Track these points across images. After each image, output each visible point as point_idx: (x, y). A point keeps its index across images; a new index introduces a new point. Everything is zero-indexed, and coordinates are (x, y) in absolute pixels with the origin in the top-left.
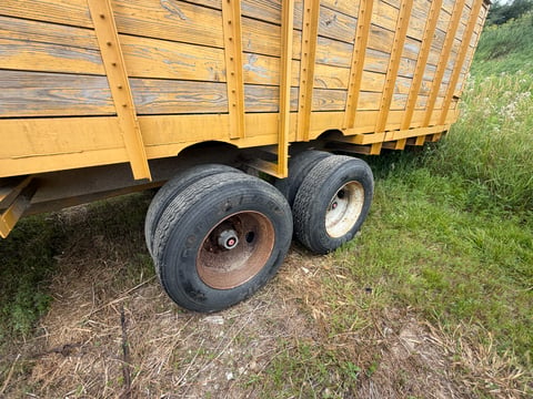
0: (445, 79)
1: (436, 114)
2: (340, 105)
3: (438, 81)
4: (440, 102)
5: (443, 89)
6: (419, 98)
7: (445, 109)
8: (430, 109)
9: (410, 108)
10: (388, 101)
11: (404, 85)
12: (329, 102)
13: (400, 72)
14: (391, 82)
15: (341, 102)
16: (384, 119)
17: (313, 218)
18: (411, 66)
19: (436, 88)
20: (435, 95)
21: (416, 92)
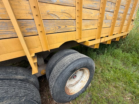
0: (129, 12)
1: (124, 27)
2: (72, 28)
3: (126, 13)
4: (126, 22)
5: (127, 17)
6: (117, 21)
7: (128, 25)
8: (122, 25)
9: (113, 26)
10: (101, 24)
11: (109, 16)
12: (63, 27)
13: (106, 9)
14: (102, 14)
15: (73, 27)
16: (100, 32)
17: (55, 94)
18: (113, 6)
19: (125, 16)
20: (124, 20)
21: (115, 18)
